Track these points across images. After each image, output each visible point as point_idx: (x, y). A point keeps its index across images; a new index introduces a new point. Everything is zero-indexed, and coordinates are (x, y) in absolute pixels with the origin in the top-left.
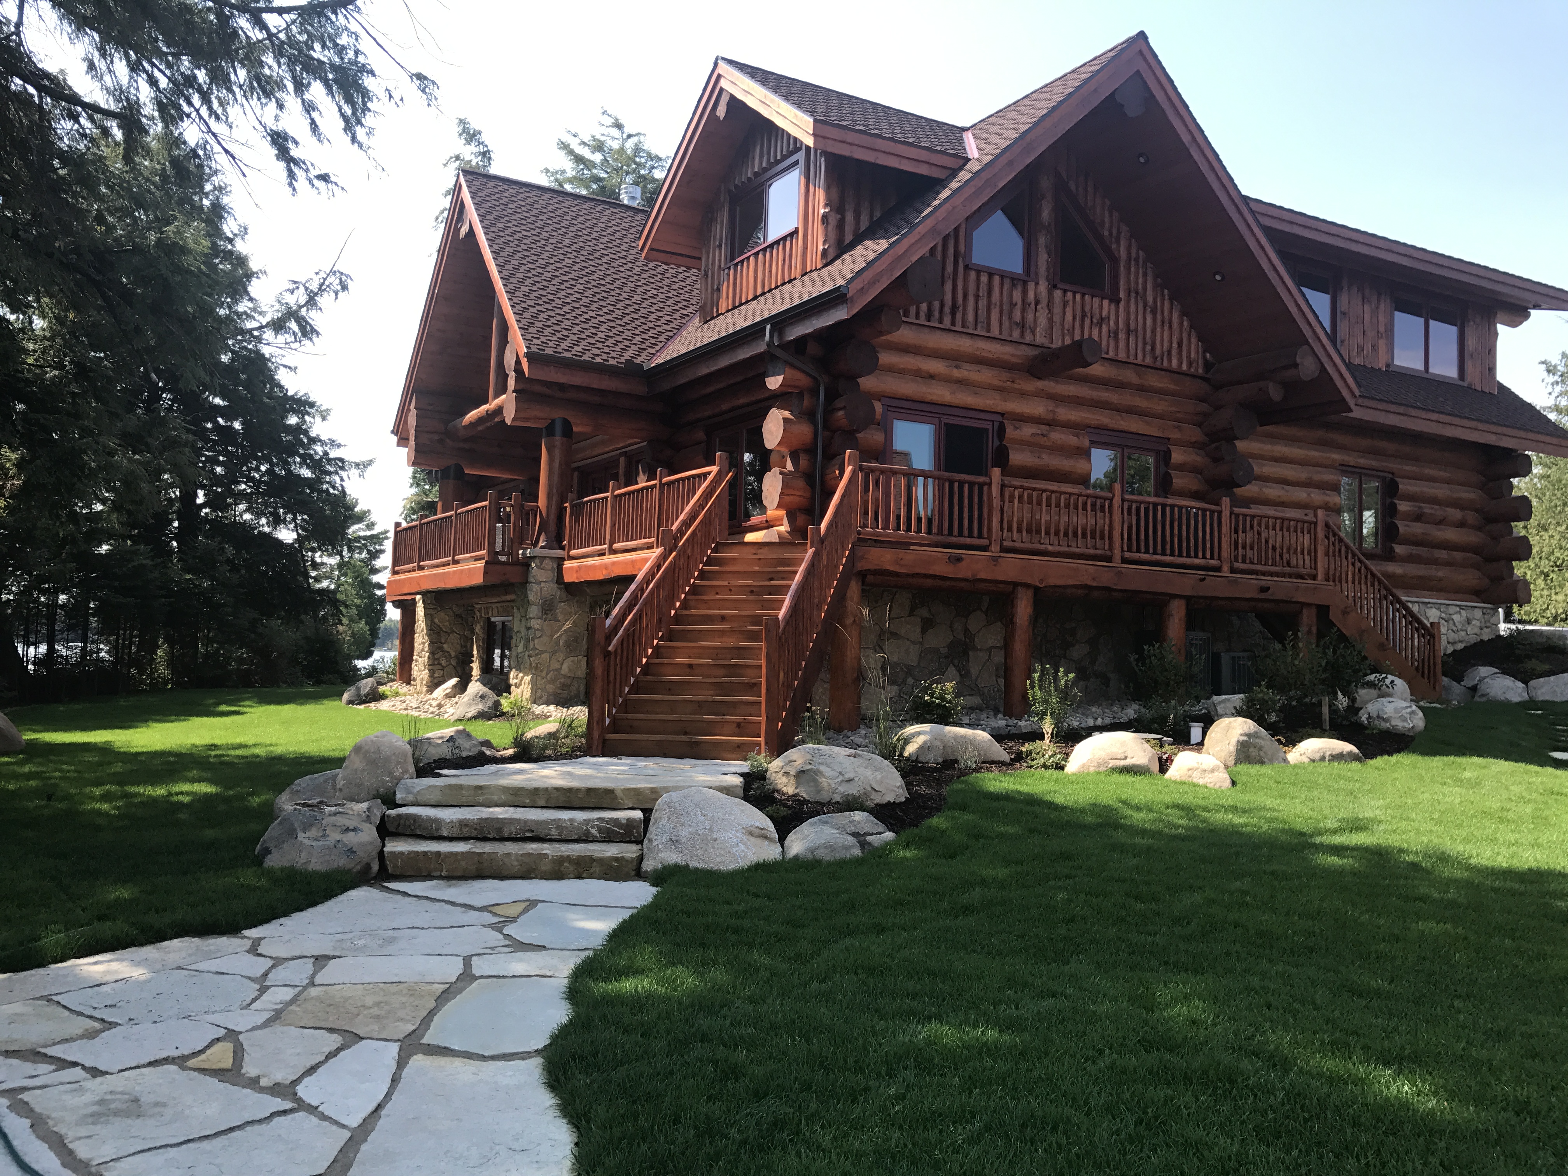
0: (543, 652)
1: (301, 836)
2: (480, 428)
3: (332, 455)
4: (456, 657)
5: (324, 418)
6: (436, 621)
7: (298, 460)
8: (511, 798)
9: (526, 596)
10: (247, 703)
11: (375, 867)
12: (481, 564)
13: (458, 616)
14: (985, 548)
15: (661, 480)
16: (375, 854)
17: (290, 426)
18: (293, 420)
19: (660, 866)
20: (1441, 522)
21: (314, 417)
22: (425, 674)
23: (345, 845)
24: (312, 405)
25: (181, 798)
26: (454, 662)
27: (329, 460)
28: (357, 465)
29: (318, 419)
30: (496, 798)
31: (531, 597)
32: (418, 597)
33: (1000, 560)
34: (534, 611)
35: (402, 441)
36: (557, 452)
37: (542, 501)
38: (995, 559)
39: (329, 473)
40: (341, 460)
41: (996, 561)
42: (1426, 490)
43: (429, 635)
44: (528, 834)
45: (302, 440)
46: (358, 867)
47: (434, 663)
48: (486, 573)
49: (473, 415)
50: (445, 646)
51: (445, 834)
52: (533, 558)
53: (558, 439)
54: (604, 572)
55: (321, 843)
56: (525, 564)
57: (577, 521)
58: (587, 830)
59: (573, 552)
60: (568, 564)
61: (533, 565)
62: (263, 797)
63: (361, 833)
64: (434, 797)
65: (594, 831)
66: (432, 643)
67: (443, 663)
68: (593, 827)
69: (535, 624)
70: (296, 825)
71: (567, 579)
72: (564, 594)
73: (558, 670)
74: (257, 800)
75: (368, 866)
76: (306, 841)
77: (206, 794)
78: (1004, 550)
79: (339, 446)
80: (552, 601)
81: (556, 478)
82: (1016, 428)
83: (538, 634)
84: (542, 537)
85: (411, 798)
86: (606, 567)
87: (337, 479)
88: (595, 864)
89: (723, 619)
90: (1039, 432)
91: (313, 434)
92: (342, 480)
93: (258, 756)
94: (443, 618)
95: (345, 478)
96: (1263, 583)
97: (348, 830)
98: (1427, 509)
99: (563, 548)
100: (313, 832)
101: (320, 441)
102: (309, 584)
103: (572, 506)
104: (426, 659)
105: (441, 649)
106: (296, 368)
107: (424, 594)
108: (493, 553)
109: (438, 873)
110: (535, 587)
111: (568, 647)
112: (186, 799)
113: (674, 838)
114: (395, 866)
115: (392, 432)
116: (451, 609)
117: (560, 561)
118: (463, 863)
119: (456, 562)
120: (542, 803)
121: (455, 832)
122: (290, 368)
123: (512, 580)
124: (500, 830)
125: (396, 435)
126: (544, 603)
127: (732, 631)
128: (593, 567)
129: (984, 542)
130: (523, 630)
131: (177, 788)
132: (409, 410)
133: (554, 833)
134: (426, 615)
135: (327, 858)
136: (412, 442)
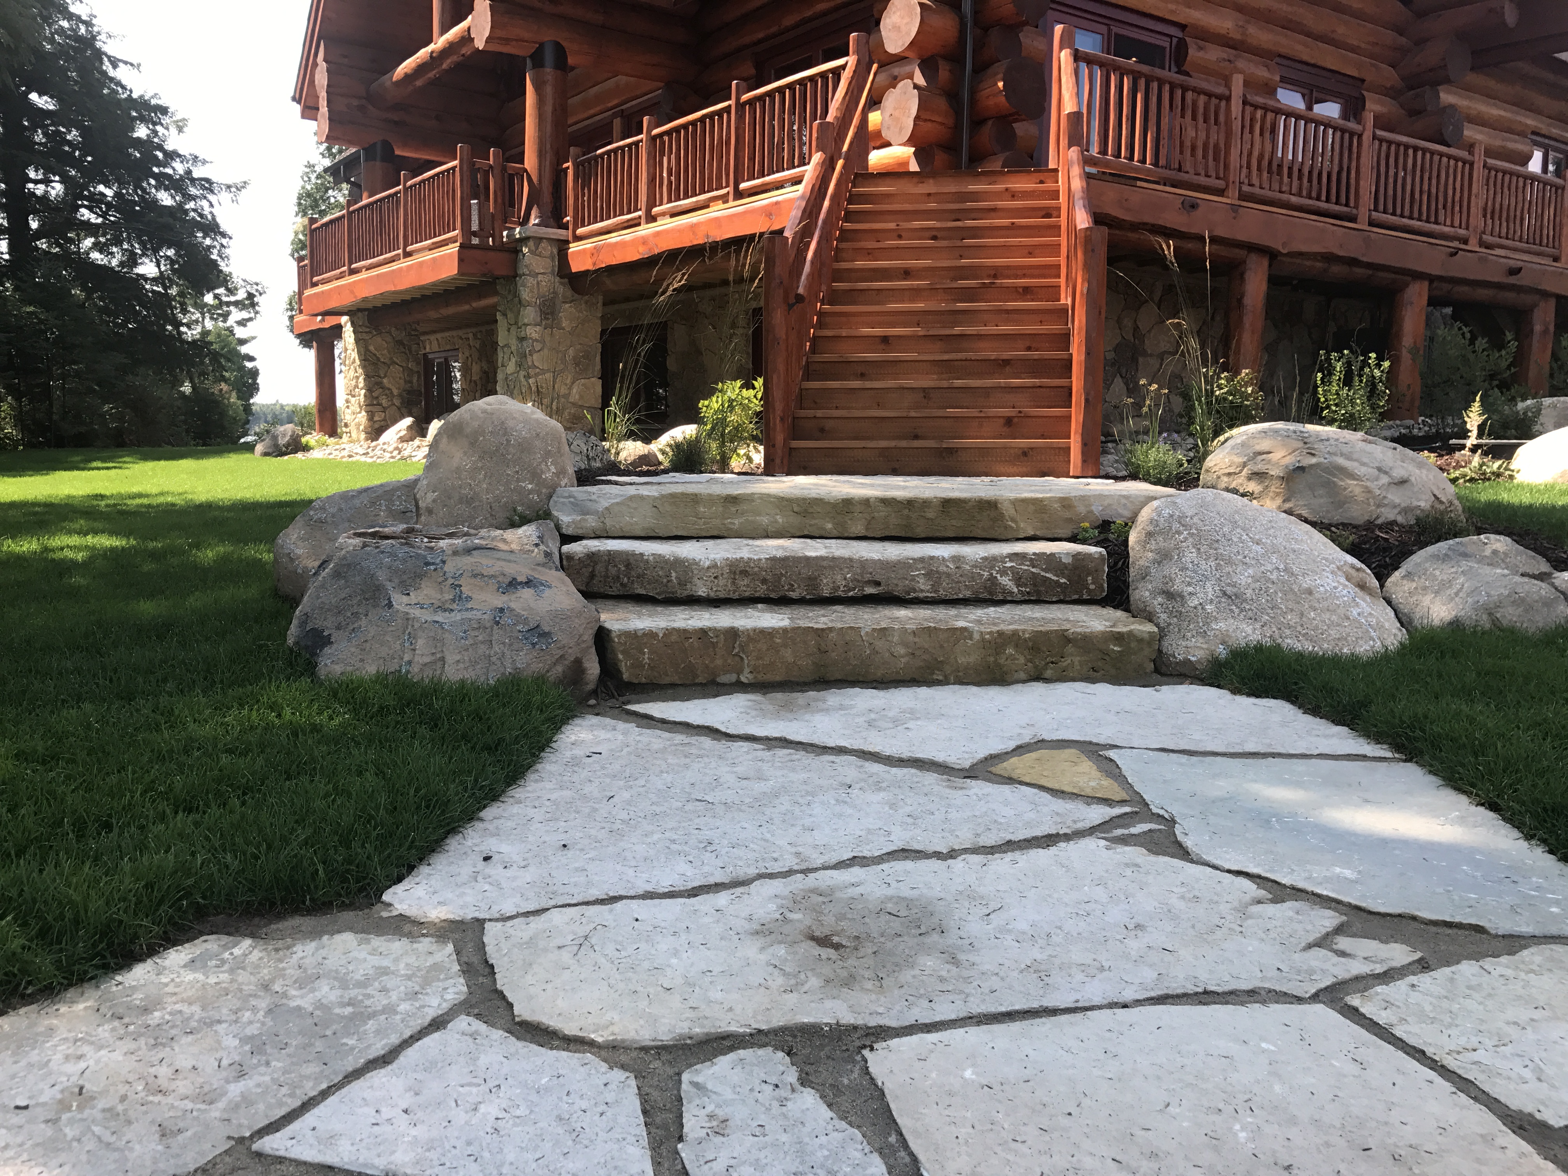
0: (543, 372)
1: (400, 601)
2: (419, 83)
3: (196, 175)
4: (400, 395)
5: (180, 130)
6: (372, 348)
7: (153, 182)
8: (795, 520)
9: (516, 294)
10: (127, 459)
11: (593, 668)
12: (453, 249)
13: (400, 343)
14: (1221, 192)
15: (738, 99)
16: (589, 637)
17: (138, 138)
18: (142, 132)
19: (1221, 651)
21: (167, 129)
22: (362, 418)
23: (520, 619)
24: (164, 110)
25: (69, 554)
26: (397, 402)
27: (193, 180)
28: (229, 187)
29: (173, 130)
30: (764, 520)
31: (525, 294)
32: (344, 319)
33: (1241, 210)
34: (530, 314)
35: (309, 111)
36: (549, 90)
37: (530, 161)
38: (1234, 208)
39: (194, 198)
40: (208, 180)
41: (1236, 211)
43: (364, 367)
44: (870, 590)
45: (156, 157)
46: (559, 669)
47: (372, 403)
48: (461, 260)
49: (408, 65)
50: (385, 381)
51: (702, 592)
52: (524, 240)
53: (549, 72)
54: (641, 249)
55: (457, 616)
56: (513, 249)
57: (586, 184)
58: (992, 579)
59: (580, 231)
60: (574, 247)
61: (525, 250)
62: (221, 549)
63: (547, 593)
64: (640, 521)
65: (1006, 581)
66: (368, 377)
67: (384, 402)
68: (1003, 572)
69: (533, 332)
70: (382, 576)
71: (576, 266)
72: (569, 293)
73: (566, 396)
74: (210, 554)
75: (578, 667)
76: (416, 612)
77: (113, 549)
78: (1243, 197)
79: (204, 162)
80: (553, 300)
81: (549, 128)
82: (1201, 48)
83: (538, 346)
84: (534, 212)
85: (592, 522)
86: (644, 241)
87: (205, 203)
88: (1070, 648)
89: (907, 273)
90: (1225, 56)
91: (169, 146)
92: (211, 205)
93: (173, 505)
94: (380, 345)
95: (215, 202)
96: (1512, 263)
97: (513, 584)
99: (565, 227)
100: (427, 592)
101: (179, 156)
102: (180, 333)
103: (576, 166)
104: (362, 398)
105: (380, 385)
106: (139, 65)
107: (352, 312)
108: (467, 232)
109: (732, 678)
110: (530, 281)
111: (577, 364)
112: (80, 556)
113: (1229, 590)
114: (638, 665)
115: (294, 99)
116: (389, 333)
117: (562, 246)
118: (788, 654)
119: (408, 255)
120: (859, 528)
121: (722, 588)
122: (132, 65)
123: (497, 273)
124: (812, 582)
125: (299, 102)
126: (543, 303)
127: (932, 289)
128: (622, 244)
129: (1220, 184)
130: (514, 343)
131: (57, 541)
132: (315, 64)
133: (924, 587)
134: (357, 341)
135: (482, 649)
136: (324, 109)
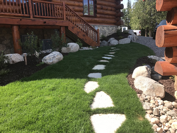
20: (107, 10)
42: (103, 3)
98: (104, 7)
